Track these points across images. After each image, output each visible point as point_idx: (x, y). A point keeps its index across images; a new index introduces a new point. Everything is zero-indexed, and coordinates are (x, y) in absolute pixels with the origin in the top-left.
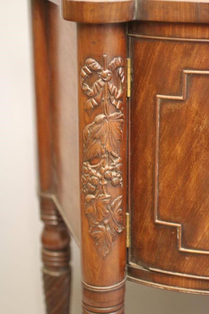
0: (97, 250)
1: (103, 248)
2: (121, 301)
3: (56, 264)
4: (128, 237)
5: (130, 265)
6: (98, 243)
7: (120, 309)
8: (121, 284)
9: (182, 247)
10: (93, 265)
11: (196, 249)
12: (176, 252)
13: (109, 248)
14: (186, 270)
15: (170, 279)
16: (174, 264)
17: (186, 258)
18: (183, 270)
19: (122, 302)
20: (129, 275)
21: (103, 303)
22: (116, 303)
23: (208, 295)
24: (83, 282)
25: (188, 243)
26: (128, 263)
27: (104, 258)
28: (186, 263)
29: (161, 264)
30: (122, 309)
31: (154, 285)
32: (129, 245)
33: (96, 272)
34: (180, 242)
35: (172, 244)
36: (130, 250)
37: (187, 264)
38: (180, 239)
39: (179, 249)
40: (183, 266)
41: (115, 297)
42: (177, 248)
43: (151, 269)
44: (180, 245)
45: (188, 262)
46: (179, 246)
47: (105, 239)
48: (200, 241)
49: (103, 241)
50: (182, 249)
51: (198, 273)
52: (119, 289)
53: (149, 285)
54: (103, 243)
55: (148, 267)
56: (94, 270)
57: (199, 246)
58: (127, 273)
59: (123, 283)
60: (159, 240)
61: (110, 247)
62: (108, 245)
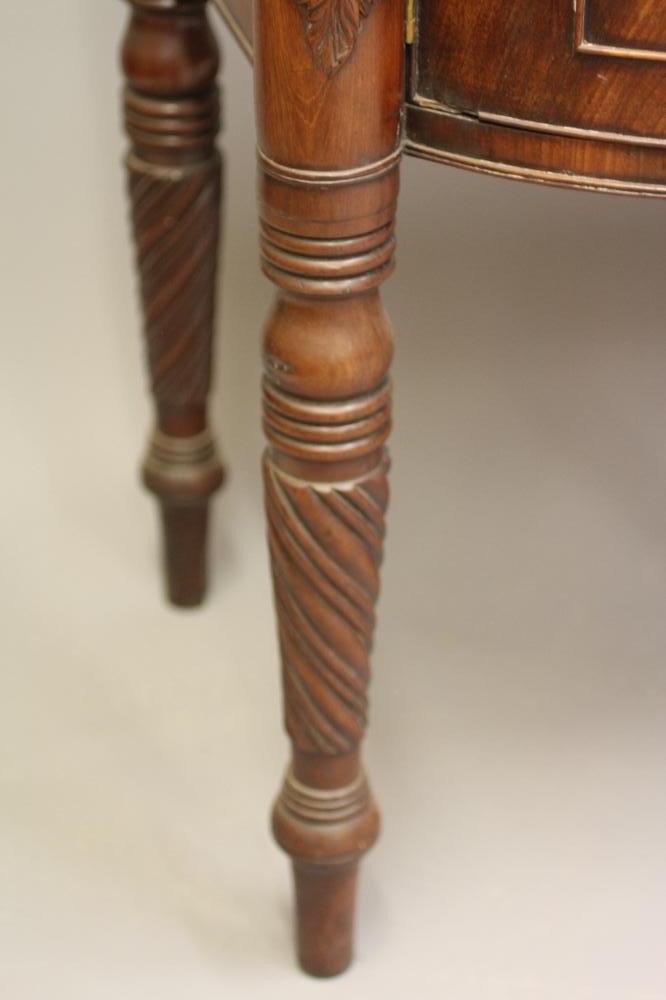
0: (310, 45)
1: (330, 43)
2: (383, 222)
3: (172, 141)
4: (410, 8)
5: (417, 104)
6: (313, 22)
7: (381, 245)
8: (385, 165)
9: (589, 41)
10: (296, 98)
11: (632, 45)
12: (567, 55)
13: (348, 42)
14: (597, 116)
15: (545, 146)
16: (559, 98)
17: (599, 76)
18: (586, 116)
19: (389, 224)
20: (410, 137)
21: (326, 223)
22: (368, 225)
23: (664, 198)
24: (264, 156)
25: (606, 26)
26: (408, 98)
27: (331, 75)
28: (597, 94)
29: (516, 98)
30: (389, 246)
31: (493, 169)
32: (414, 38)
33: (306, 122)
34: (581, 22)
35: (554, 29)
36: (415, 53)
37: (602, 98)
38: (582, 11)
39: (576, 47)
40: (589, 102)
41: (367, 202)
42: (571, 43)
43: (483, 114)
44: (581, 33)
45: (606, 91)
46: (576, 37)
47: (338, 9)
48: (648, 17)
49: (331, 15)
50: (587, 46)
51: (635, 126)
52: (380, 179)
53: (477, 168)
54: (331, 23)
55: (475, 110)
56: (301, 116)
57: (644, 36)
58: (404, 132)
59: (394, 159)
60: (512, 17)
61: (352, 35)
62: (346, 31)
